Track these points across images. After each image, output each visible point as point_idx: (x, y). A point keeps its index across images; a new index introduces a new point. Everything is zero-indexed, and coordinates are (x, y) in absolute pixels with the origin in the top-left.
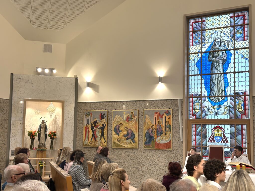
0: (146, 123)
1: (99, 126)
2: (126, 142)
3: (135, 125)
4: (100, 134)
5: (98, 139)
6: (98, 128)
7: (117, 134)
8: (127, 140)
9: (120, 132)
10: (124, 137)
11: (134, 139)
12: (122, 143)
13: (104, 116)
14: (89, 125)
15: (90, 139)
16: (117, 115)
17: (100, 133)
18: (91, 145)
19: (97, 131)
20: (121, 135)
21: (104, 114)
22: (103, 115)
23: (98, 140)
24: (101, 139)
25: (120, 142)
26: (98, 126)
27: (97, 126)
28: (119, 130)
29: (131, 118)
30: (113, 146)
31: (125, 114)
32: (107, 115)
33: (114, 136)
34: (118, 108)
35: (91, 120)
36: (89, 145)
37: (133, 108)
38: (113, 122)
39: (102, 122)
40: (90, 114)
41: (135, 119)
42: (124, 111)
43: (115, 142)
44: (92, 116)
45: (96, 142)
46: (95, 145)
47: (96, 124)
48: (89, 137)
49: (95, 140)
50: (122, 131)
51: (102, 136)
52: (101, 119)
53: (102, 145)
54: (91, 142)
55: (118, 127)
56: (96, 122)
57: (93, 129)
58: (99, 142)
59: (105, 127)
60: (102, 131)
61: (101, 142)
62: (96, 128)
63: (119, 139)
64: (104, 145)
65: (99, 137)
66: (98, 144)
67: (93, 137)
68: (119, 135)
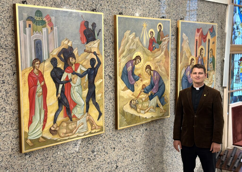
0: (183, 54)
1: (80, 65)
2: (148, 107)
3: (165, 59)
4: (85, 93)
5: (77, 112)
6: (78, 74)
7: (129, 88)
8: (150, 100)
9: (136, 80)
10: (145, 92)
11: (163, 96)
12: (140, 109)
13: (93, 31)
14: (42, 64)
15: (51, 116)
16: (128, 32)
17: (85, 88)
18: (56, 137)
19: (72, 84)
20: (138, 89)
21: (94, 25)
22: (90, 27)
24: (87, 111)
25: (136, 110)
26: (77, 65)
27: (73, 67)
28: (133, 74)
29: (158, 42)
30: (120, 123)
31: (145, 30)
32: (102, 28)
33: (123, 95)
34: (126, 8)
35: (50, 46)
36: (48, 138)
37: (158, 14)
38: (119, 52)
39: (88, 52)
40: (44, 20)
41: (165, 45)
42: (144, 20)
43: (124, 110)
44: (53, 28)
45: (72, 122)
46: (69, 134)
47: (71, 59)
48: (45, 108)
49: (70, 116)
50: (140, 77)
51: (92, 100)
52: (84, 43)
53: (92, 130)
54: (55, 126)
55: (131, 67)
56: (69, 52)
57: (58, 78)
58: (81, 120)
59: (98, 67)
60: (89, 83)
61: (87, 119)
62: (71, 73)
63: (134, 101)
64: (96, 126)
65: (81, 106)
66: (78, 127)
67: (61, 109)
68: (134, 91)
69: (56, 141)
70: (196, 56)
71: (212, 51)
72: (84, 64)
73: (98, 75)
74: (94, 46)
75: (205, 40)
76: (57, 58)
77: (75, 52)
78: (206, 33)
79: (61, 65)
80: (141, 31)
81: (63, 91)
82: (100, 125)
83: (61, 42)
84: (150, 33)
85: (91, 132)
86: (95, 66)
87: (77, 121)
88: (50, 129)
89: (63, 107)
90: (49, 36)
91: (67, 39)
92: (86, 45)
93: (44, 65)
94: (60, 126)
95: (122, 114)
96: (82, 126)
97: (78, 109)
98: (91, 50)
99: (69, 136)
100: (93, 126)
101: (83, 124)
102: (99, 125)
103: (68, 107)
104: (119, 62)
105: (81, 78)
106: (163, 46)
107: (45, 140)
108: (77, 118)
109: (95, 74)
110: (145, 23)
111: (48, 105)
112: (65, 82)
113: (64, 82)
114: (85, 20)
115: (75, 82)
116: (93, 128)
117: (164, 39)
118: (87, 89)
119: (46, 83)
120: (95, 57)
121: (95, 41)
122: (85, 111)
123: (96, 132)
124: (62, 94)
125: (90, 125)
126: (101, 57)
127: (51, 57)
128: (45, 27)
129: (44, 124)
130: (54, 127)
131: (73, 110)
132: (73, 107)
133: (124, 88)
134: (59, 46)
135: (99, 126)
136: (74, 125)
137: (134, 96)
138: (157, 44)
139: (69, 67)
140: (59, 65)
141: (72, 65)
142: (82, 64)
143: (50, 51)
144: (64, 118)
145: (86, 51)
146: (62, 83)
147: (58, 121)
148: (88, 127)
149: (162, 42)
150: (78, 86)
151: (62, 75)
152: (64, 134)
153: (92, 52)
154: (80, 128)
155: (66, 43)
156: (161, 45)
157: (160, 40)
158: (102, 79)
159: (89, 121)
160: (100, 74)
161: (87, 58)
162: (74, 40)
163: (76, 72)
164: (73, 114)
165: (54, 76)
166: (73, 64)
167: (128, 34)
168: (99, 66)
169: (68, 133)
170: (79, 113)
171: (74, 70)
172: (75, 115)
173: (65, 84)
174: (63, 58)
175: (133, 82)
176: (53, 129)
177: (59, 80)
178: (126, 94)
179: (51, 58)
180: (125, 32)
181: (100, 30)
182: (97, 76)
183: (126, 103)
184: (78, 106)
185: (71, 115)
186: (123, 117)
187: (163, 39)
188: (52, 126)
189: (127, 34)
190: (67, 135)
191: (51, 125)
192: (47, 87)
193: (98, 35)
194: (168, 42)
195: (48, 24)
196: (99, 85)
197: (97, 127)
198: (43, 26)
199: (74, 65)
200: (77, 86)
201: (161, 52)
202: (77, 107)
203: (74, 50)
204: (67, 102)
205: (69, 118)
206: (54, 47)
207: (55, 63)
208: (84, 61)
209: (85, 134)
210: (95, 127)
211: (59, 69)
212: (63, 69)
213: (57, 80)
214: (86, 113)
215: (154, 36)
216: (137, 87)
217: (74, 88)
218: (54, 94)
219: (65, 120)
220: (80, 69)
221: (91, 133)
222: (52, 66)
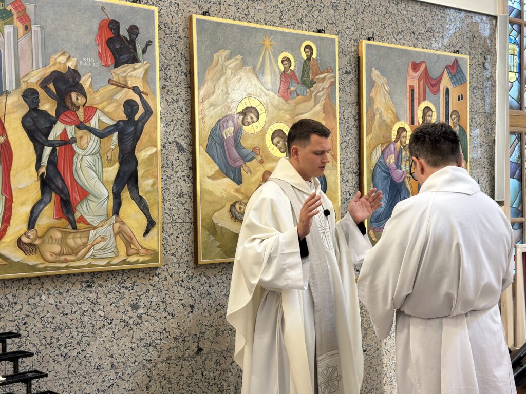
0: (374, 115)
1: (98, 112)
4: (112, 171)
6: (91, 130)
7: (227, 175)
9: (246, 158)
13: (132, 42)
16: (224, 53)
17: (110, 162)
18: (32, 260)
19: (77, 150)
20: (253, 179)
21: (133, 30)
22: (124, 32)
23: (95, 222)
24: (116, 212)
26: (91, 111)
27: (81, 113)
28: (238, 145)
29: (304, 83)
30: (205, 249)
31: (269, 53)
32: (154, 37)
33: (211, 189)
34: (220, 4)
35: (21, 62)
36: (14, 260)
37: (306, 23)
38: (199, 93)
39: (118, 86)
40: (8, 8)
41: (322, 90)
42: (266, 31)
43: (215, 222)
44: (31, 27)
45: (75, 231)
46: (69, 258)
47: (74, 95)
48: (6, 194)
49: (71, 218)
50: (258, 153)
51: (128, 190)
52: (107, 66)
53: (128, 255)
54: (31, 234)
55: (233, 128)
56: (68, 81)
57: (41, 132)
58: (99, 229)
59: (143, 121)
60: (121, 151)
61: (116, 230)
62: (73, 126)
63: (241, 204)
64: (140, 248)
65: (101, 198)
66: (93, 245)
67: (47, 198)
68: (242, 182)
69: (33, 268)
70: (413, 123)
71: (458, 117)
72: (109, 109)
73: (144, 138)
74: (134, 74)
75: (435, 89)
76: (39, 90)
77: (86, 82)
78: (438, 75)
79: (48, 106)
80: (259, 53)
81: (52, 162)
82: (150, 249)
83: (49, 59)
84: (282, 61)
85: (126, 259)
86: (136, 118)
87: (89, 231)
88: (19, 240)
89: (54, 195)
90: (19, 43)
91: (64, 54)
92: (112, 71)
93: (5, 101)
94: (44, 238)
95: (208, 231)
96: (102, 244)
97: (92, 204)
98: (127, 82)
99: (66, 261)
100: (132, 246)
101: (104, 239)
102: (147, 248)
103: (64, 198)
104: (199, 115)
105: (99, 139)
106: (319, 92)
107: (4, 263)
108: (90, 226)
109: (138, 134)
110: (268, 39)
111: (15, 187)
112: (59, 143)
113: (56, 142)
114: (111, 18)
115: (86, 145)
116: (132, 251)
117: (322, 76)
118: (117, 165)
119: (11, 139)
120: (137, 98)
121: (137, 65)
122: (111, 211)
123: (140, 261)
124: (51, 168)
125: (124, 244)
126: (151, 99)
127: (24, 87)
128: (12, 22)
129: (3, 227)
130: (28, 237)
131: (79, 205)
132: (80, 199)
133: (213, 173)
134: (45, 65)
135: (147, 250)
136: (80, 238)
137: (242, 193)
138: (301, 85)
139: (68, 112)
140: (43, 104)
141: (78, 108)
142: (103, 109)
143: (22, 74)
144: (56, 220)
145: (115, 83)
146: (50, 144)
147: (38, 225)
148: (118, 247)
149: (315, 83)
150: (93, 155)
151: (51, 128)
152: (54, 256)
153: (130, 86)
154: (97, 247)
155: (63, 62)
156: (312, 89)
157: (311, 78)
158: (156, 146)
159: (120, 234)
160: (150, 136)
161: (115, 97)
162: (83, 56)
163: (87, 124)
164: (80, 215)
165: (31, 127)
166: (79, 106)
167: (223, 58)
168: (147, 117)
169: (66, 255)
170: (95, 214)
171: (82, 118)
172: (85, 217)
173: (57, 148)
174: (55, 91)
175: (237, 163)
176: (25, 239)
177: (44, 136)
178: (220, 187)
179: (23, 89)
180: (215, 53)
181: (150, 41)
182: (142, 140)
183: (219, 207)
184: (91, 197)
185: (73, 216)
186: (212, 238)
187: (317, 77)
188: (25, 234)
189: (220, 58)
190: (62, 258)
191: (22, 232)
192: (13, 148)
193: (144, 52)
194: (333, 84)
195: (17, 18)
196: (147, 158)
197: (142, 251)
198: (6, 21)
199: (81, 110)
200: (90, 155)
201: (313, 104)
202: (89, 201)
203: (83, 76)
204: (63, 187)
205: (68, 223)
206: (31, 66)
207: (33, 101)
208: (108, 104)
209: (110, 262)
210: (138, 250)
211: (45, 114)
212: (53, 113)
213: (38, 136)
214: (113, 215)
215: (292, 68)
216: (249, 174)
217: (82, 157)
218: (29, 164)
219: (57, 226)
220: (98, 119)
221: (124, 262)
222: (26, 105)
